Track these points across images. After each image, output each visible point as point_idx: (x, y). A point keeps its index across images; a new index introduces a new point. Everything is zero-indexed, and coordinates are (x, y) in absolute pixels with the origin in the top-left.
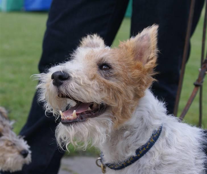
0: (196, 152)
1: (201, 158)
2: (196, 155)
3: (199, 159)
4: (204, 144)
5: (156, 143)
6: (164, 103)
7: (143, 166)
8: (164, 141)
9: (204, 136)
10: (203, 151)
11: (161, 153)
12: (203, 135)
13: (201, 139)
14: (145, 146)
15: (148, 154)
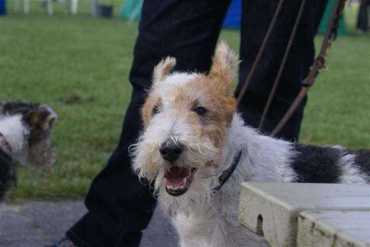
0: (282, 168)
1: (288, 175)
2: (283, 172)
3: (287, 176)
4: (291, 158)
5: (238, 165)
6: (240, 114)
7: (225, 194)
8: (248, 161)
9: (291, 150)
10: (291, 166)
11: (245, 175)
12: (289, 148)
13: (287, 152)
14: (227, 171)
15: (231, 178)
